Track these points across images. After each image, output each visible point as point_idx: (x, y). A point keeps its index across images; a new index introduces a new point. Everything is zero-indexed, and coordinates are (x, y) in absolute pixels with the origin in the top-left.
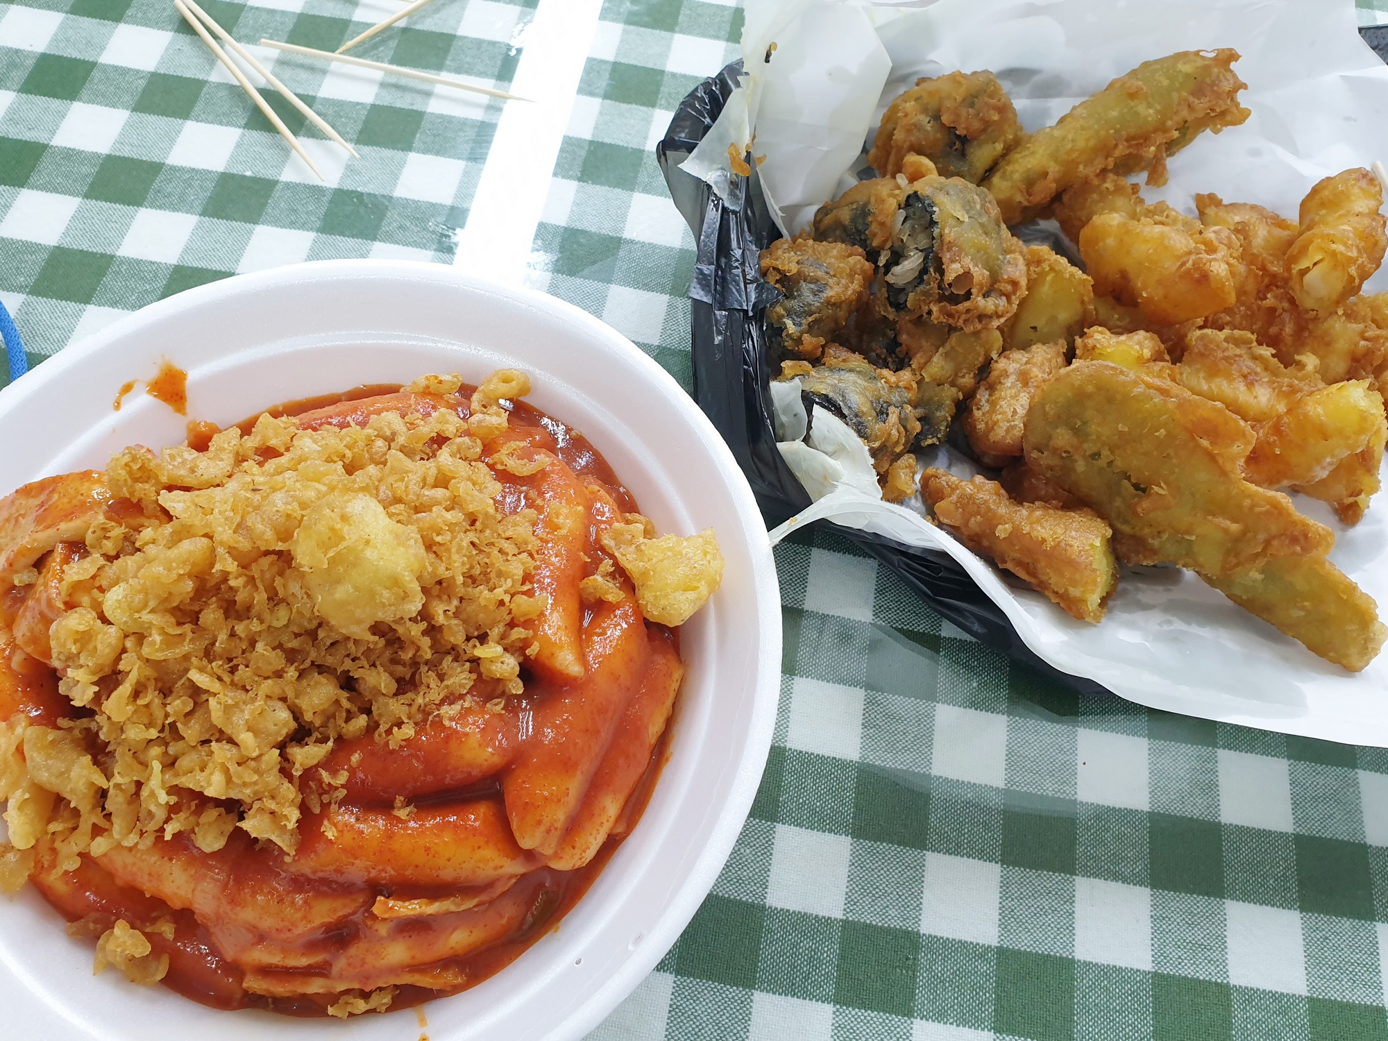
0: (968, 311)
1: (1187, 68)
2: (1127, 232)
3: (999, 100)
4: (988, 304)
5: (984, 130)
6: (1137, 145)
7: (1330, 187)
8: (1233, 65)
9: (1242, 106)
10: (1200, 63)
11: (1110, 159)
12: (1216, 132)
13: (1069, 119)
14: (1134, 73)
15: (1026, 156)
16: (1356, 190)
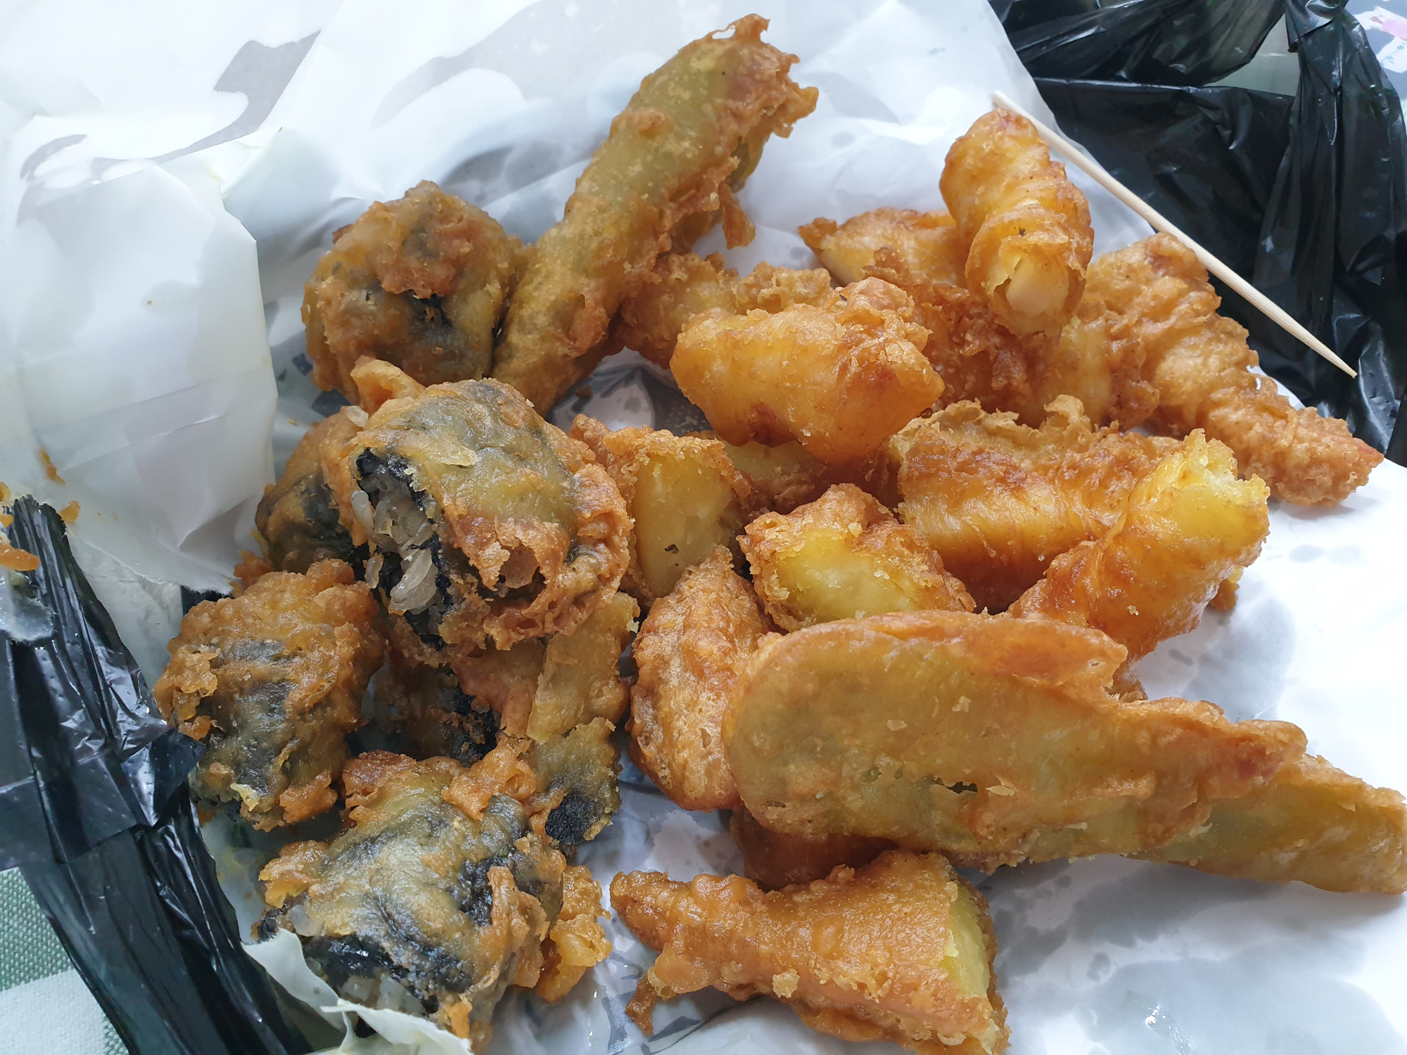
0: (552, 605)
1: (704, 64)
2: (737, 345)
3: (460, 220)
4: (578, 575)
5: (460, 273)
6: (689, 199)
7: (972, 152)
8: (765, 37)
9: (803, 86)
10: (719, 50)
11: (662, 238)
12: (785, 134)
13: (578, 204)
14: (637, 100)
15: (541, 284)
16: (1008, 143)
